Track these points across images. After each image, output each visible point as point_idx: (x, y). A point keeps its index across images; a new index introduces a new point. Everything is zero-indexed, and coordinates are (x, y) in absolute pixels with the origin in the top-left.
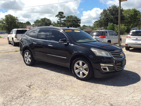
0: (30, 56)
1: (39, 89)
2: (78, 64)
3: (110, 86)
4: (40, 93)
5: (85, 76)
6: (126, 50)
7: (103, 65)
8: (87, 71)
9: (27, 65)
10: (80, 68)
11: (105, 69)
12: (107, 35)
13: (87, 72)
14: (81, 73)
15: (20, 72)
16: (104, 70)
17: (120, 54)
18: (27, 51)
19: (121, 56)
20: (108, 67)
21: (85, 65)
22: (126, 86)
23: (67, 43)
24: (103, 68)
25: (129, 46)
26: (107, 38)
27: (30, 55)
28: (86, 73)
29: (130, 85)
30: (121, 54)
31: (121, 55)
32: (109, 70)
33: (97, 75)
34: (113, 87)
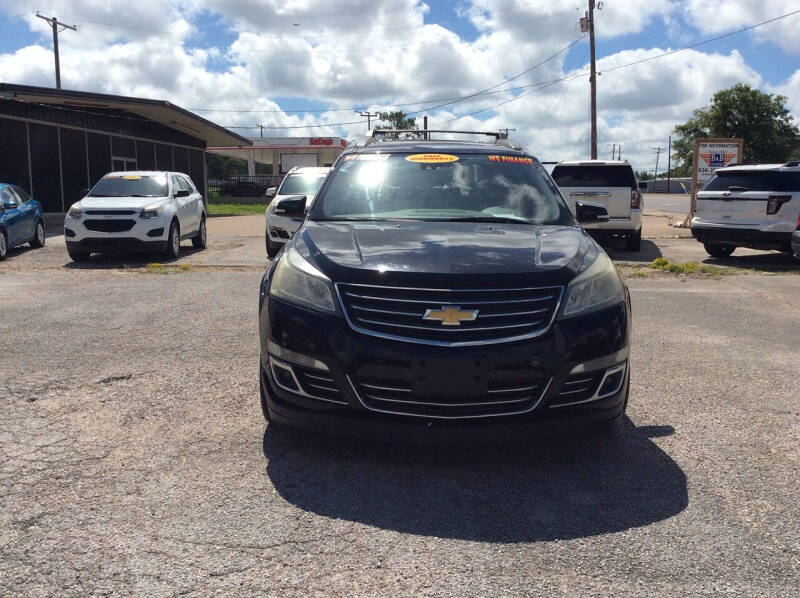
7: (277, 350)
19: (438, 323)
24: (276, 367)
32: (305, 389)
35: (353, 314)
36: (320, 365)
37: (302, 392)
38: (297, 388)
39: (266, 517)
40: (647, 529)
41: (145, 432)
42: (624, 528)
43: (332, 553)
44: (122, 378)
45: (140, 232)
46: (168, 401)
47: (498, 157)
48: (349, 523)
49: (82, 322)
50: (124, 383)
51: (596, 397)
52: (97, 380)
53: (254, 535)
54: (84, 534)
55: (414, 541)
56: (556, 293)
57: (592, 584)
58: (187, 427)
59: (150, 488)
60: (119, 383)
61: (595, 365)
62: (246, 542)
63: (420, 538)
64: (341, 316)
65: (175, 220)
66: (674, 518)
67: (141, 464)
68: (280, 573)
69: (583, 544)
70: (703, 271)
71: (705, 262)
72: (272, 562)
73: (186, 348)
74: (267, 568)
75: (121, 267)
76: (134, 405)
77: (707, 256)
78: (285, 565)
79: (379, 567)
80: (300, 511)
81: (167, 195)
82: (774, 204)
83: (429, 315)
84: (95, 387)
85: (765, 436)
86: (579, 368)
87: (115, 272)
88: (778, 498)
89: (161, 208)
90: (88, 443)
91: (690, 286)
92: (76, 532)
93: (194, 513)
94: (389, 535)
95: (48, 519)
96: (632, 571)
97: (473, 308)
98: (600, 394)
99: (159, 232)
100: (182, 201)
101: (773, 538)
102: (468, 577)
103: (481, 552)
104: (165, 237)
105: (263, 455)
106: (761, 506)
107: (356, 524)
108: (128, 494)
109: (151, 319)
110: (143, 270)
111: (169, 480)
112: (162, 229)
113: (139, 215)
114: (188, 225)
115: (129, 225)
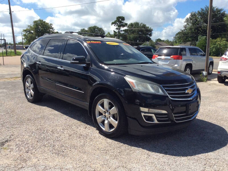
0: (32, 86)
1: (17, 149)
2: (102, 105)
3: (157, 154)
4: (12, 159)
5: (113, 129)
6: (220, 82)
7: (146, 110)
8: (116, 120)
9: (29, 100)
10: (105, 113)
11: (150, 118)
12: (185, 55)
13: (117, 122)
14: (106, 122)
15: (8, 113)
16: (147, 120)
17: (185, 90)
18: (29, 77)
19: (188, 93)
20: (156, 114)
21: (113, 108)
22: (189, 157)
23: (88, 64)
24: (144, 116)
25: (223, 74)
26: (185, 60)
27: (32, 84)
28: (115, 123)
29: (200, 155)
30: (187, 89)
31: (186, 92)
32: (158, 120)
33: (134, 128)
34: (161, 155)
36: (164, 112)
64: (165, 95)
97: (192, 88)
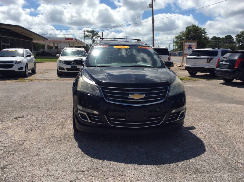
7: (81, 108)
17: (128, 94)
19: (133, 99)
35: (106, 96)
36: (96, 112)
37: (89, 121)
38: (88, 120)
39: (82, 161)
40: (197, 158)
41: (34, 135)
42: (190, 158)
43: (106, 172)
44: (21, 117)
45: (15, 68)
46: (39, 124)
47: (141, 47)
48: (109, 162)
49: (2, 99)
50: (22, 119)
51: (178, 119)
52: (13, 118)
53: (80, 168)
54: (23, 170)
55: (131, 166)
56: (166, 88)
57: (186, 176)
58: (47, 133)
59: (41, 153)
60: (20, 119)
61: (178, 110)
62: (78, 170)
63: (132, 165)
64: (102, 97)
65: (27, 64)
66: (203, 154)
67: (36, 146)
68: (92, 179)
69: (180, 164)
70: (189, 80)
71: (189, 77)
72: (88, 176)
73: (39, 107)
74: (87, 178)
75: (9, 80)
76: (28, 126)
77: (189, 75)
78: (93, 176)
79: (122, 175)
80: (93, 159)
81: (24, 56)
82: (209, 60)
83: (130, 96)
84: (12, 120)
85: (221, 129)
86: (174, 111)
87: (8, 81)
88: (229, 147)
89: (22, 60)
90: (16, 140)
91: (187, 84)
92: (20, 170)
93: (59, 161)
94: (122, 165)
95: (10, 166)
96: (196, 171)
97: (143, 94)
98: (179, 119)
99: (22, 68)
100: (29, 58)
101: (232, 159)
102: (150, 176)
103: (151, 168)
104: (24, 70)
105: (75, 141)
106: (225, 149)
107: (111, 162)
108: (35, 156)
109: (25, 97)
110: (17, 81)
111: (47, 151)
112: (23, 67)
113: (15, 63)
114: (31, 66)
115: (12, 66)
